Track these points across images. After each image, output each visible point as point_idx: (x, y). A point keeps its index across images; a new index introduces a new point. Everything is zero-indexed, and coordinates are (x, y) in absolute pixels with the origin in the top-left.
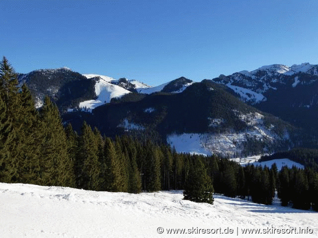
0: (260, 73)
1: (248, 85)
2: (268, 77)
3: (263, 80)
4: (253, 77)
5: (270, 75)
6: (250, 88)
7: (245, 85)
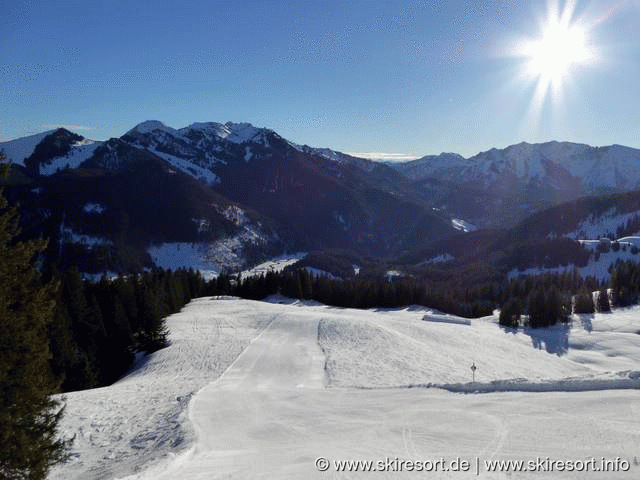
0: (194, 133)
1: (182, 152)
2: (207, 141)
3: (201, 145)
4: (187, 140)
5: (210, 139)
6: (188, 158)
7: (178, 152)
